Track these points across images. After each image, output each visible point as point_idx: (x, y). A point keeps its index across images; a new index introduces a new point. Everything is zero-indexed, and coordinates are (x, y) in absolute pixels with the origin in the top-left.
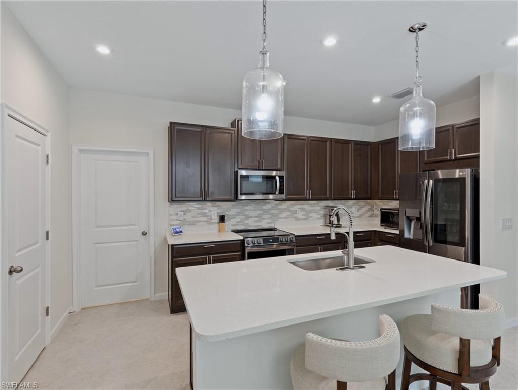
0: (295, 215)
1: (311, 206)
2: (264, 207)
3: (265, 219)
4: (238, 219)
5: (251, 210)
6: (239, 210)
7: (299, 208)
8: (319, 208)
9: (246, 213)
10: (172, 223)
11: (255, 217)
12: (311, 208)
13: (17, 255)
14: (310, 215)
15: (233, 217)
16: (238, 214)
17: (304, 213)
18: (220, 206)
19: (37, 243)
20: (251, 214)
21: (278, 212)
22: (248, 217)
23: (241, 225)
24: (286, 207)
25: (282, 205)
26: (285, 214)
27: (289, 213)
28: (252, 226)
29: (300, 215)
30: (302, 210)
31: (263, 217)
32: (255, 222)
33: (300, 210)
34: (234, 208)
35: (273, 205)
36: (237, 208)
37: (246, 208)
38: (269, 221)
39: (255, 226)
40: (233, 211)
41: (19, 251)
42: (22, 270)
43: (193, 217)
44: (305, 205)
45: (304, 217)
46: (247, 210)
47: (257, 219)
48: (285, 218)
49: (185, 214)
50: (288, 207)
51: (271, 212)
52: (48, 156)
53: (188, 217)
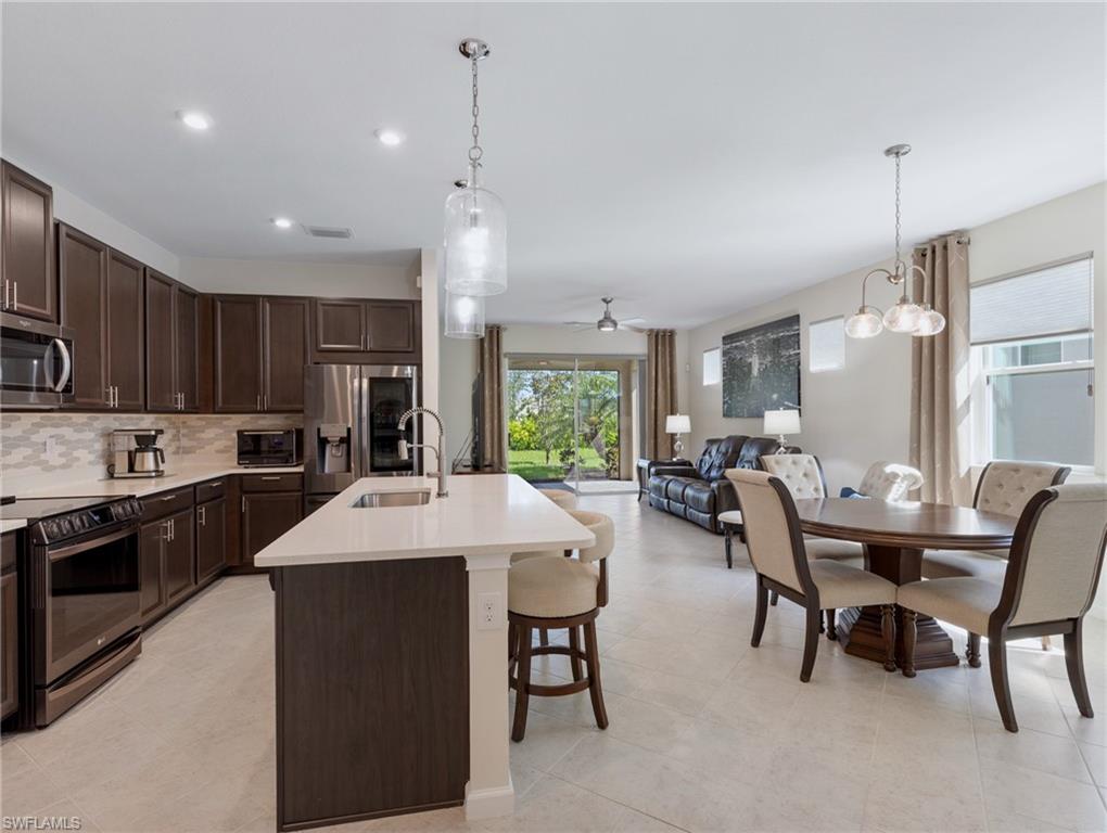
0: (43, 457)
1: (79, 428)
7: (51, 437)
8: (92, 435)
12: (77, 436)
14: (76, 454)
17: (63, 449)
24: (20, 431)
26: (18, 455)
29: (53, 455)
30: (60, 440)
33: (54, 439)
44: (65, 428)
48: (18, 466)
50: (24, 432)
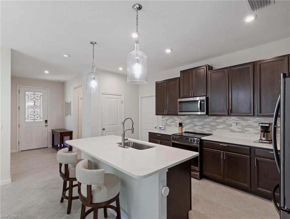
0: (231, 128)
2: (205, 120)
3: (206, 128)
4: (190, 126)
5: (197, 121)
6: (190, 121)
9: (194, 123)
10: (163, 124)
11: (200, 126)
13: (106, 126)
14: (246, 129)
15: (187, 124)
16: (190, 123)
18: (181, 118)
19: (117, 124)
20: (197, 123)
21: (215, 124)
22: (196, 125)
23: (191, 129)
24: (222, 121)
25: (219, 119)
26: (221, 126)
27: (226, 126)
28: (198, 131)
31: (205, 126)
32: (199, 128)
33: (235, 124)
34: (188, 120)
35: (212, 119)
36: (189, 120)
37: (194, 120)
38: (209, 129)
39: (199, 131)
40: (188, 121)
41: (107, 125)
42: (105, 129)
43: (170, 122)
45: (241, 130)
46: (195, 121)
47: (201, 127)
49: (167, 121)
51: (211, 123)
52: (122, 101)
53: (168, 122)
